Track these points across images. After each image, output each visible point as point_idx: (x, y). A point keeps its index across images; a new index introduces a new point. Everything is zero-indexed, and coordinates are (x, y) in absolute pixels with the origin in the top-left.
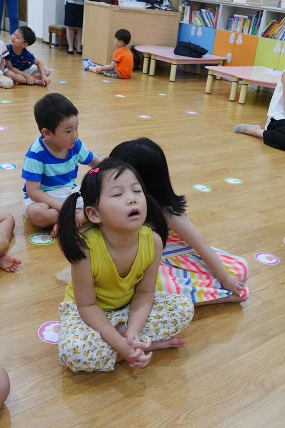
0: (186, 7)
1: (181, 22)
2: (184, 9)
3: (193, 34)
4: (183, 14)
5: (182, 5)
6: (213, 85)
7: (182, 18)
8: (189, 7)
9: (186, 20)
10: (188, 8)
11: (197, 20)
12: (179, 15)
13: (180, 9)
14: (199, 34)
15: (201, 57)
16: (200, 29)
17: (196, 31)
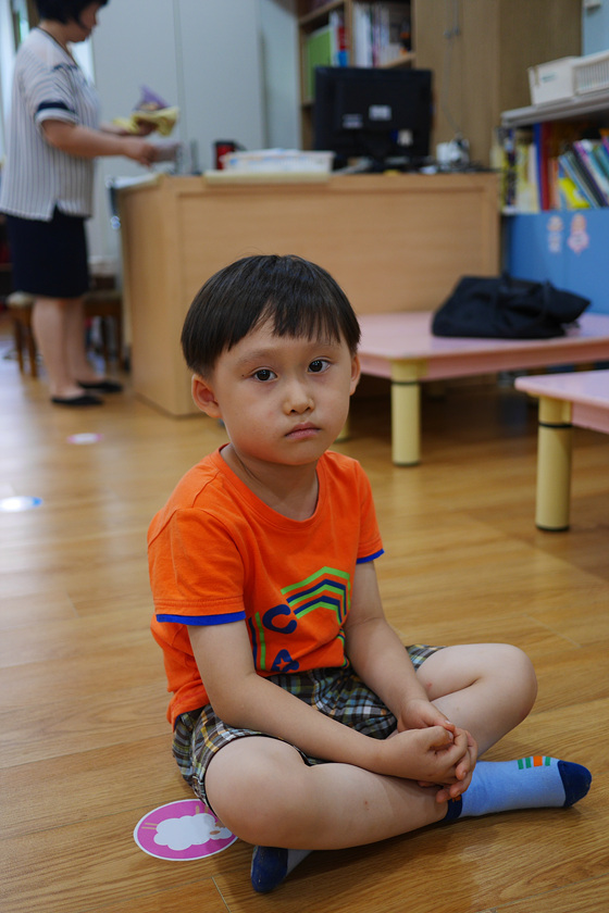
0: (521, 150)
1: (508, 210)
2: (511, 158)
3: (554, 246)
4: (511, 178)
5: (502, 143)
6: (568, 474)
7: (510, 196)
8: (532, 151)
9: (527, 200)
10: (529, 156)
11: (568, 191)
12: (493, 185)
13: (498, 159)
14: (579, 240)
15: (561, 334)
16: (579, 222)
17: (566, 232)
